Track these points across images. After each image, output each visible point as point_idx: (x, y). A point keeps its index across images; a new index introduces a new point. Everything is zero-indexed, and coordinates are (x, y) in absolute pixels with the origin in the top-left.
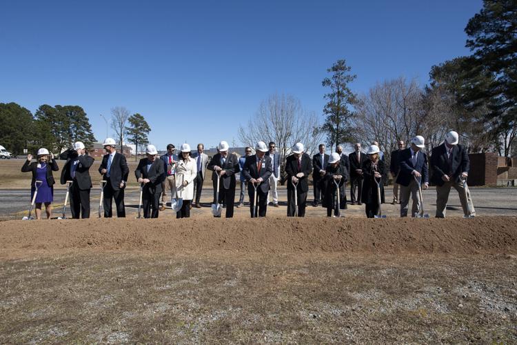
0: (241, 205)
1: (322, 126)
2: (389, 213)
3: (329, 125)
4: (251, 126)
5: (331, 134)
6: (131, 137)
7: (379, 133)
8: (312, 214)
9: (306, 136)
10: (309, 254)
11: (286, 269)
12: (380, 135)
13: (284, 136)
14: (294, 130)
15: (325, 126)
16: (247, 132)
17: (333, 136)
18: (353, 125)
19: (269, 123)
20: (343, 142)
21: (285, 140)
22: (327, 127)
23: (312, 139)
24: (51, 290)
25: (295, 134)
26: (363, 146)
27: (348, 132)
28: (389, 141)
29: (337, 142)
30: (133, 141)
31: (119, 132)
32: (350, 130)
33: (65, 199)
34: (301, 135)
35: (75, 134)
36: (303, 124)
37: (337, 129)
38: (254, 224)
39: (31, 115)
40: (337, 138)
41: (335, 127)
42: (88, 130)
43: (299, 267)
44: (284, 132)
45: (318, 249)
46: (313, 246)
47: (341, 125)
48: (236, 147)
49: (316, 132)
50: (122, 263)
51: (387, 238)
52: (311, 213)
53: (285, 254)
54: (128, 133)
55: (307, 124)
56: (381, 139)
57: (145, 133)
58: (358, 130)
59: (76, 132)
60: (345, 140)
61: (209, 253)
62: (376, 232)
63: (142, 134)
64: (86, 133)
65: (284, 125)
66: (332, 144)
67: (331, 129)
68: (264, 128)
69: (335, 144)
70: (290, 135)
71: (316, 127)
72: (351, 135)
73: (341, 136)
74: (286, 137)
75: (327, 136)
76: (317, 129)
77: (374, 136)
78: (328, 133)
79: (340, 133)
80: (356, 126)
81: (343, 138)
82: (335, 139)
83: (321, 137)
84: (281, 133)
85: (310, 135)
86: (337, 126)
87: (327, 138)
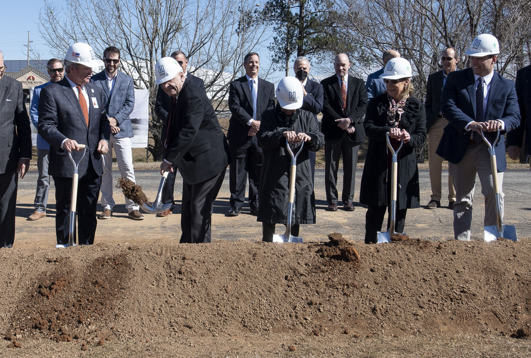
1: (261, 8)
3: (280, 4)
5: (284, 29)
7: (403, 28)
9: (220, 32)
13: (161, 32)
14: (187, 17)
15: (270, 7)
17: (290, 35)
18: (341, 6)
20: (313, 50)
21: (165, 42)
23: (235, 40)
25: (192, 26)
27: (329, 23)
28: (427, 49)
29: (299, 49)
32: (333, 18)
34: (206, 30)
37: (301, 17)
40: (300, 39)
41: (295, 11)
44: (163, 20)
47: (310, 6)
48: (33, 57)
56: (409, 42)
58: (352, 19)
60: (320, 45)
66: (287, 54)
67: (286, 16)
69: (295, 53)
70: (177, 30)
71: (246, 9)
72: (334, 31)
73: (310, 34)
74: (168, 34)
75: (275, 34)
76: (248, 14)
77: (390, 37)
78: (276, 26)
79: (307, 27)
80: (347, 9)
81: (314, 39)
82: (294, 41)
83: (258, 34)
84: (155, 22)
85: (232, 29)
86: (301, 7)
87: (275, 38)
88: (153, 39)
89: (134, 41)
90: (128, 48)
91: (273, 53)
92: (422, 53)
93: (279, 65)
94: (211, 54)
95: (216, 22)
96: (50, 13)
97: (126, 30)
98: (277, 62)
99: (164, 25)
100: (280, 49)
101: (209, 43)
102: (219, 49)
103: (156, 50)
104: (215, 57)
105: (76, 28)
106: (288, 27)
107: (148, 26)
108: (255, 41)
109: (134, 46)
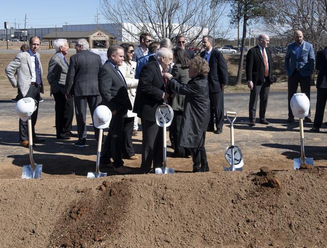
5: (236, 5)
9: (200, 9)
13: (168, 9)
17: (239, 9)
20: (253, 16)
21: (170, 15)
23: (209, 13)
25: (185, 6)
34: (193, 8)
40: (245, 10)
44: (169, 3)
49: (215, 2)
60: (257, 14)
66: (239, 19)
69: (243, 19)
70: (176, 8)
72: (264, 5)
73: (251, 7)
74: (172, 10)
75: (231, 8)
78: (232, 4)
79: (249, 3)
81: (253, 11)
82: (242, 12)
83: (222, 9)
84: (164, 4)
85: (207, 7)
87: (231, 11)
88: (164, 14)
89: (153, 15)
90: (150, 18)
91: (230, 19)
93: (234, 25)
94: (196, 21)
95: (198, 3)
97: (148, 9)
98: (233, 23)
99: (169, 6)
100: (234, 16)
101: (195, 15)
102: (200, 18)
103: (165, 20)
104: (198, 23)
105: (121, 8)
106: (239, 4)
107: (160, 7)
108: (220, 14)
109: (153, 17)
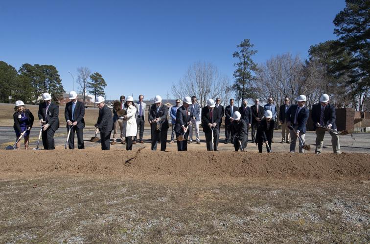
0: (172, 141)
1: (232, 86)
2: (278, 149)
3: (237, 85)
4: (181, 84)
5: (238, 92)
6: (92, 90)
7: (272, 92)
8: (224, 149)
10: (221, 178)
11: (204, 189)
12: (274, 93)
13: (204, 92)
14: (212, 88)
15: (234, 86)
16: (178, 88)
17: (240, 93)
18: (254, 86)
19: (194, 82)
20: (247, 98)
21: (205, 95)
22: (236, 87)
23: (225, 95)
24: (25, 204)
25: (213, 91)
26: (261, 101)
28: (279, 98)
29: (243, 98)
30: (93, 92)
31: (83, 86)
32: (252, 89)
33: (39, 135)
35: (49, 86)
36: (219, 84)
37: (243, 89)
38: (181, 156)
39: (16, 71)
40: (243, 95)
41: (241, 87)
42: (59, 84)
43: (213, 188)
44: (205, 89)
45: (228, 175)
46: (223, 173)
47: (246, 86)
48: (169, 99)
49: (228, 90)
50: (81, 183)
51: (277, 167)
52: (222, 148)
53: (203, 178)
54: (90, 87)
55: (222, 85)
56: (274, 96)
57: (102, 87)
58: (258, 89)
59: (49, 84)
60: (249, 97)
61: (147, 177)
62: (269, 163)
63: (100, 88)
64: (58, 85)
65: (205, 84)
66: (239, 99)
67: (239, 88)
68: (190, 86)
69: (241, 99)
70: (209, 92)
71: (228, 86)
72: (253, 93)
73: (246, 93)
74: (206, 93)
76: (228, 88)
77: (268, 94)
78: (236, 91)
79: (245, 91)
80: (256, 86)
81: (247, 95)
82: (241, 95)
83: (231, 93)
84: (203, 90)
85: (224, 92)
86: (243, 86)
87: (236, 94)
88: (202, 94)
91: (236, 99)
92: (278, 99)
95: (220, 90)
96: (174, 87)
100: (237, 97)
106: (240, 91)
107: (201, 91)
